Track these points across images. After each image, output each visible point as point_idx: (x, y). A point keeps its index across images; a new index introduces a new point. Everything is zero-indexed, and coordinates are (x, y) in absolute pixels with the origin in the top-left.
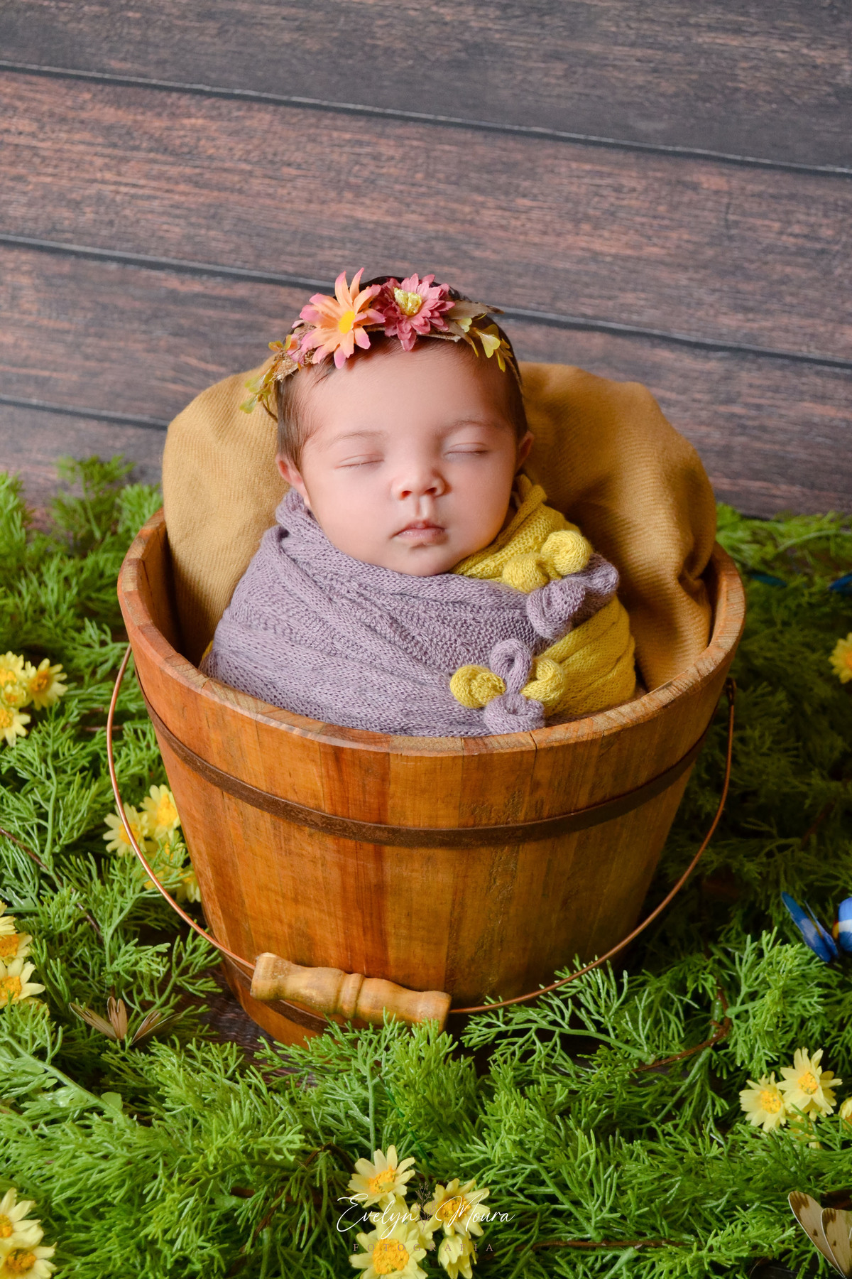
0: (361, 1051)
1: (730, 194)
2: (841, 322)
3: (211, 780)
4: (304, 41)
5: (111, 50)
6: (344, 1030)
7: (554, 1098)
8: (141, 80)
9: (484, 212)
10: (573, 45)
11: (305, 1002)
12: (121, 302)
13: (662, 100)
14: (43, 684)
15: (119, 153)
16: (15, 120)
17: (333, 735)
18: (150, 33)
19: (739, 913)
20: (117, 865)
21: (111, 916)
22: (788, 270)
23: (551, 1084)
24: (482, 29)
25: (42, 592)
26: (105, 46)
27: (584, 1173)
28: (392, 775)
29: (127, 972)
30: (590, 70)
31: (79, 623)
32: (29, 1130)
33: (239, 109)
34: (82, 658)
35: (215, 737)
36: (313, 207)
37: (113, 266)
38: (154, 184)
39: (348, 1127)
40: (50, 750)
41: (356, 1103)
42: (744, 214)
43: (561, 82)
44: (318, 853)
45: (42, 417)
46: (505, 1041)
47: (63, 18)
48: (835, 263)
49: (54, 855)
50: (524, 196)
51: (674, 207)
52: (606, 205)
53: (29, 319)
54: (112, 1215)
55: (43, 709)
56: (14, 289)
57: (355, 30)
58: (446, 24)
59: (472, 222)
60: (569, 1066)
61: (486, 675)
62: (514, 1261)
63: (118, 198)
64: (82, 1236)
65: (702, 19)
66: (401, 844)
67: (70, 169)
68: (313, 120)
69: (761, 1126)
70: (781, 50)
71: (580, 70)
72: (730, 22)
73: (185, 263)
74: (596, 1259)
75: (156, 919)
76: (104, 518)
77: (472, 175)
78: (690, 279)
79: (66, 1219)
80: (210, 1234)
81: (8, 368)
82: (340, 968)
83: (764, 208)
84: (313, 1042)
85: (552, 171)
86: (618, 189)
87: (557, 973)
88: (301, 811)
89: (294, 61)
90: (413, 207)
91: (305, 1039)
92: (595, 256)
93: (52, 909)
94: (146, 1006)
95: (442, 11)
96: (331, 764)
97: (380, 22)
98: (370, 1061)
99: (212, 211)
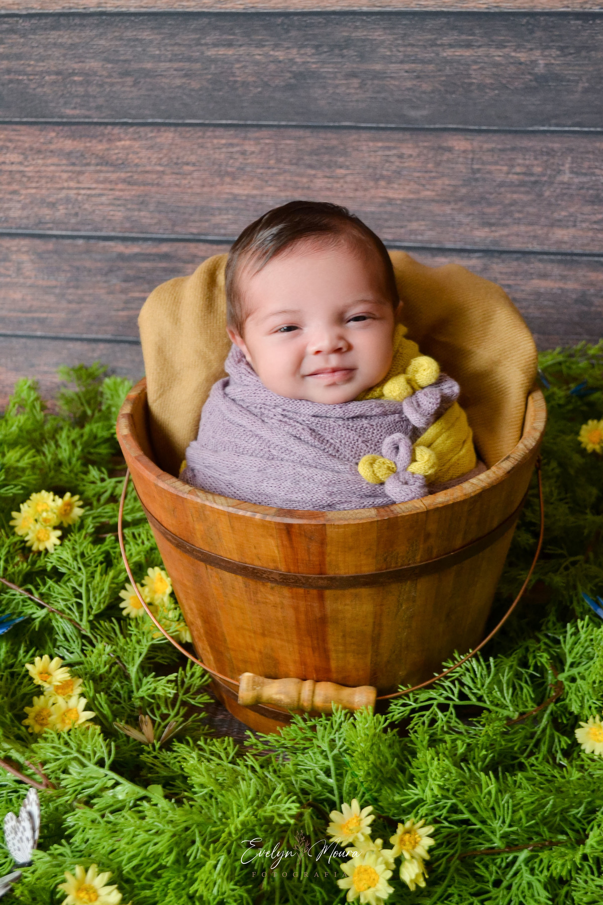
0: (319, 735)
1: (473, 151)
2: (552, 225)
3: (197, 558)
4: (189, 84)
5: (66, 103)
6: (305, 720)
7: (457, 750)
8: (87, 120)
9: (316, 180)
10: (364, 67)
11: (276, 704)
12: (88, 264)
13: (423, 96)
14: (67, 509)
15: (78, 168)
16: (8, 155)
17: (284, 516)
18: (90, 89)
19: (553, 609)
20: (133, 624)
21: (133, 659)
22: (515, 196)
23: (454, 741)
24: (304, 63)
25: (59, 451)
26: (62, 101)
27: (488, 802)
28: (328, 539)
29: (149, 696)
30: (376, 82)
31: (85, 469)
32: (99, 818)
33: (152, 131)
34: (90, 491)
35: (199, 527)
36: (206, 189)
37: (80, 242)
38: (101, 186)
39: (318, 788)
40: (78, 552)
41: (321, 770)
42: (483, 163)
43: (358, 91)
44: (278, 600)
45: (45, 343)
46: (417, 715)
47: (33, 86)
48: (544, 188)
49: (90, 622)
50: (341, 167)
51: (438, 164)
52: (394, 168)
53: (29, 282)
54: (166, 875)
55: (70, 526)
56: (19, 263)
57: (222, 73)
58: (280, 62)
59: (308, 188)
60: (462, 727)
61: (382, 460)
62: (447, 869)
63: (80, 198)
64: (148, 893)
65: (445, 40)
66: (337, 588)
67: (47, 183)
68: (200, 134)
69: (593, 752)
70: (497, 54)
71: (369, 82)
72: (463, 41)
73: (127, 235)
74: (502, 860)
75: (163, 658)
76: (92, 402)
77: (306, 157)
78: (453, 209)
79: (134, 882)
80: (237, 878)
81: (19, 314)
82: (298, 677)
83: (496, 158)
84: (285, 730)
85: (357, 150)
86: (401, 156)
87: (444, 664)
88: (265, 572)
89: (184, 97)
90: (270, 183)
91: (278, 728)
92: (390, 201)
93: (93, 659)
94: (164, 717)
95: (277, 54)
96: (284, 536)
97: (237, 66)
98: (327, 740)
99: (141, 199)
